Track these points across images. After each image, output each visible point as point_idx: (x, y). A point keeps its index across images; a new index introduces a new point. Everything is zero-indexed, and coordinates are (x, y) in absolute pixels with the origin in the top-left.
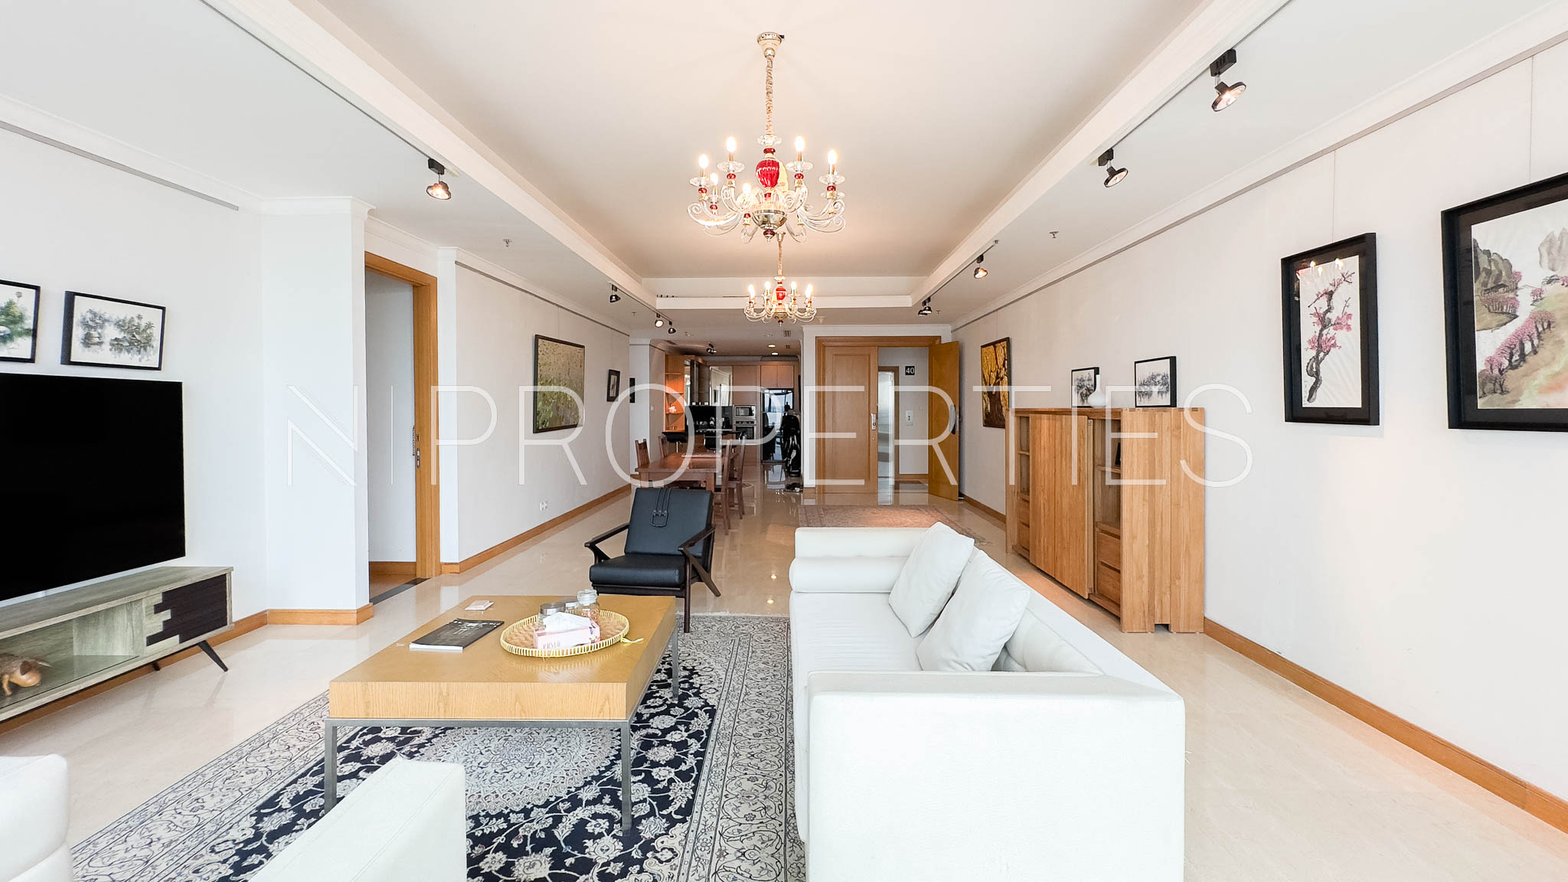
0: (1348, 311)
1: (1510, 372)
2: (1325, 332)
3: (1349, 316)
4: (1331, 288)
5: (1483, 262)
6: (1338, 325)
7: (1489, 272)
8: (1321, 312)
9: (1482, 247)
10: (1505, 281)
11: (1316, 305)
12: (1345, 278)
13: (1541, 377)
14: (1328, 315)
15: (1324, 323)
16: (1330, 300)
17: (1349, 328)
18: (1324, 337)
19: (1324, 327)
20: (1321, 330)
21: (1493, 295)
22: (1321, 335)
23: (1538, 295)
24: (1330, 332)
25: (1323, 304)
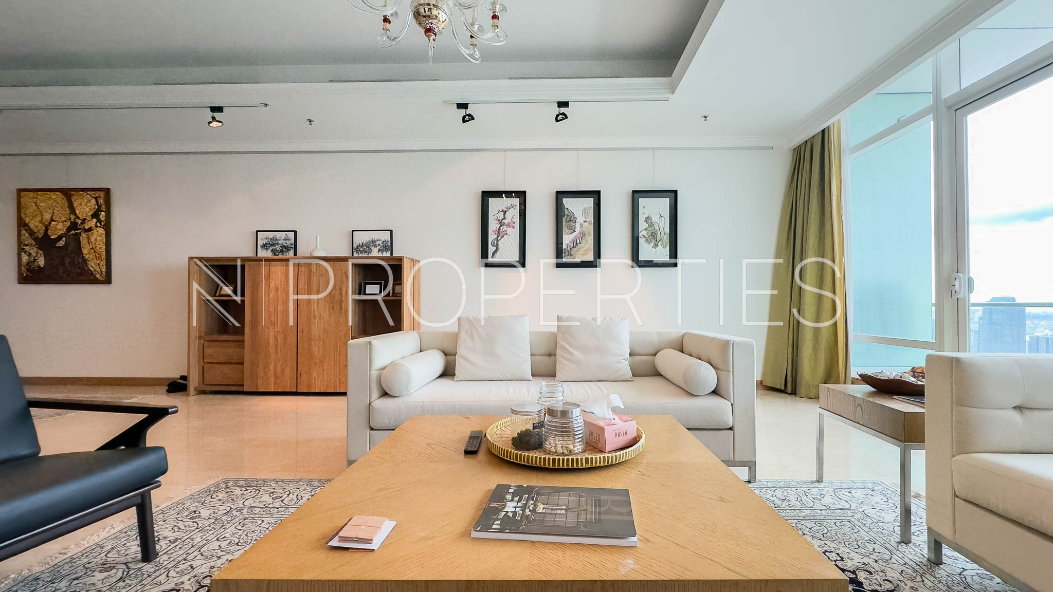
0: (514, 220)
1: (574, 249)
2: (502, 228)
3: (514, 223)
4: (505, 210)
5: (566, 212)
6: (508, 225)
7: (568, 215)
8: (500, 219)
9: (566, 207)
10: (572, 219)
11: (498, 215)
12: (512, 206)
13: (581, 251)
14: (504, 221)
15: (501, 224)
16: (505, 214)
17: (513, 227)
18: (501, 230)
19: (501, 226)
20: (500, 227)
21: (569, 223)
22: (499, 229)
23: (581, 225)
24: (504, 228)
25: (501, 216)
